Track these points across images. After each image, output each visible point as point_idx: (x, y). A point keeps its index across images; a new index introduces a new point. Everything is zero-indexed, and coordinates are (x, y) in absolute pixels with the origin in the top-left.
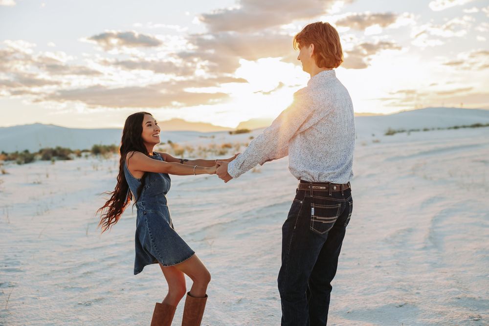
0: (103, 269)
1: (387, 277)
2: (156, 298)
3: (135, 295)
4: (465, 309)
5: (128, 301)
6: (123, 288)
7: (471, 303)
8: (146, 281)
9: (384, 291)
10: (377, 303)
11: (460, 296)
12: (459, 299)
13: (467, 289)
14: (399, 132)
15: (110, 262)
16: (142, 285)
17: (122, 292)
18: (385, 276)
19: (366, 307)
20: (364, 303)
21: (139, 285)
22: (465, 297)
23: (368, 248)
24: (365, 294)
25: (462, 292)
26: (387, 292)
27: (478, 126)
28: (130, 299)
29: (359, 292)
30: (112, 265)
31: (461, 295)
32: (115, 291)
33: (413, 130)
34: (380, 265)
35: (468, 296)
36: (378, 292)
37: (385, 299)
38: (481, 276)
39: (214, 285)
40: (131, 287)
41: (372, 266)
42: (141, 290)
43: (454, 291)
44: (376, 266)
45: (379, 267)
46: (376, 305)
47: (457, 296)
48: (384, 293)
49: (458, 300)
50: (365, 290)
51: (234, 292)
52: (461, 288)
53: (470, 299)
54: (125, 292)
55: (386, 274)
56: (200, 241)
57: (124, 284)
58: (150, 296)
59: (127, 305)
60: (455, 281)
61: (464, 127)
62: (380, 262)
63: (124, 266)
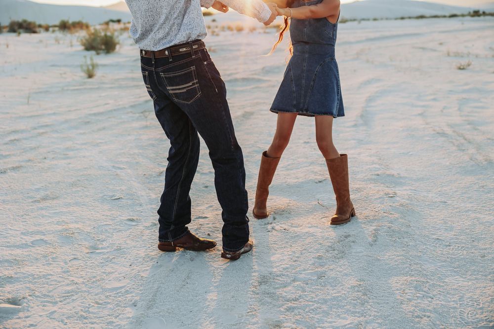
0: (32, 137)
1: (314, 152)
2: (76, 168)
3: (56, 165)
4: (382, 185)
5: (46, 170)
6: (46, 156)
7: (389, 180)
8: (73, 150)
9: (307, 167)
10: (298, 178)
11: (379, 172)
12: (378, 175)
13: (387, 166)
14: (351, 20)
15: (41, 131)
16: (67, 155)
17: (44, 161)
18: (312, 151)
19: (286, 182)
20: (285, 178)
21: (64, 154)
22: (384, 173)
23: (301, 125)
24: (288, 170)
25: (383, 168)
26: (310, 167)
27: (422, 17)
28: (49, 168)
29: (283, 167)
30: (43, 133)
31: (381, 171)
32: (36, 159)
33: (363, 20)
34: (309, 140)
35: (388, 172)
36: (301, 167)
37: (306, 175)
38: (403, 153)
39: (140, 156)
40: (56, 155)
41: (302, 141)
42: (64, 159)
43: (374, 168)
44: (305, 142)
45: (308, 142)
46: (296, 180)
47: (376, 173)
48: (307, 168)
49: (378, 177)
50: (289, 165)
51: (158, 164)
52: (382, 164)
53: (389, 175)
54: (46, 161)
55: (313, 150)
56: (139, 113)
57: (49, 152)
58: (71, 166)
59: (44, 174)
60: (378, 157)
61: (410, 18)
62: (310, 138)
63: (55, 135)
